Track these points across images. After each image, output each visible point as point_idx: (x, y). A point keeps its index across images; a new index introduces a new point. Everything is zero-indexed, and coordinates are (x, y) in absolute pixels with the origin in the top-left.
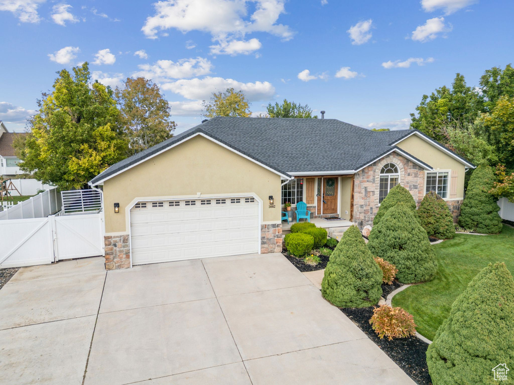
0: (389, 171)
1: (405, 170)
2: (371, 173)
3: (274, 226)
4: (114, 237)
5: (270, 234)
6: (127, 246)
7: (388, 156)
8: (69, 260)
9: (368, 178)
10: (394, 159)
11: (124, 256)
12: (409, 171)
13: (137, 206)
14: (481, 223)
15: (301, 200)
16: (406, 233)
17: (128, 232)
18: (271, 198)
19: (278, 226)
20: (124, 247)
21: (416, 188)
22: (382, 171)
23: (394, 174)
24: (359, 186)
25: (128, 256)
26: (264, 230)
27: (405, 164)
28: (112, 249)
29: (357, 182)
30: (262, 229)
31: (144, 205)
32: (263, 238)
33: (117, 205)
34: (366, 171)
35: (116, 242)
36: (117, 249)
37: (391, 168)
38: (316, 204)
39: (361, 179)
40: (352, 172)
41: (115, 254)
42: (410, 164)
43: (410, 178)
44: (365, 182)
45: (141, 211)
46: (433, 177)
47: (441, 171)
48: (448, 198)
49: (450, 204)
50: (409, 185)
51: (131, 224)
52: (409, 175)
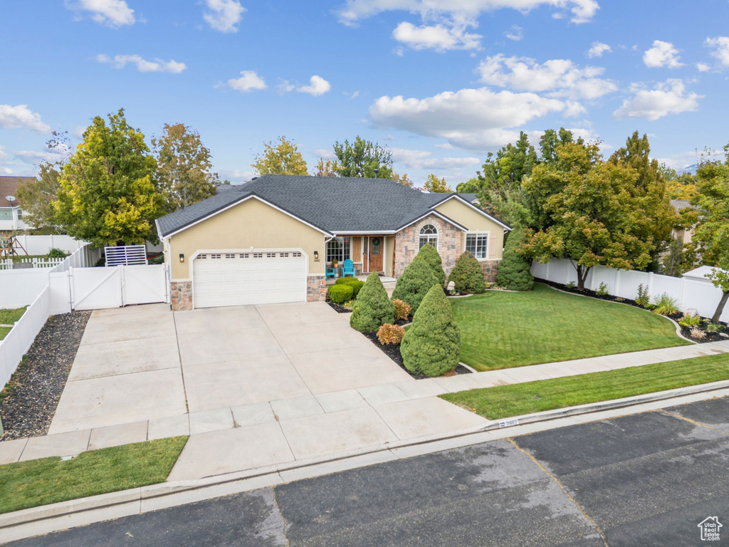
0: (429, 232)
1: (444, 231)
2: (411, 233)
3: (318, 278)
4: (180, 283)
5: (315, 285)
6: (190, 291)
7: (427, 217)
8: (135, 305)
9: (408, 237)
10: (433, 221)
11: (188, 299)
12: (447, 232)
13: (199, 257)
14: (513, 281)
15: (348, 257)
16: (420, 280)
17: (191, 279)
18: (316, 253)
19: (322, 278)
20: (187, 291)
22: (422, 231)
23: (433, 234)
24: (400, 245)
25: (191, 300)
26: (309, 281)
27: (443, 226)
28: (177, 293)
29: (398, 241)
30: (307, 280)
31: (204, 256)
32: (309, 288)
33: (182, 256)
34: (406, 231)
35: (181, 287)
36: (182, 293)
37: (430, 229)
38: (362, 262)
39: (401, 238)
40: (393, 232)
41: (180, 297)
42: (448, 226)
43: (448, 239)
44: (405, 241)
45: (202, 260)
46: (473, 238)
47: (480, 232)
48: (487, 258)
49: (489, 264)
50: (447, 245)
51: (194, 273)
52: (447, 235)
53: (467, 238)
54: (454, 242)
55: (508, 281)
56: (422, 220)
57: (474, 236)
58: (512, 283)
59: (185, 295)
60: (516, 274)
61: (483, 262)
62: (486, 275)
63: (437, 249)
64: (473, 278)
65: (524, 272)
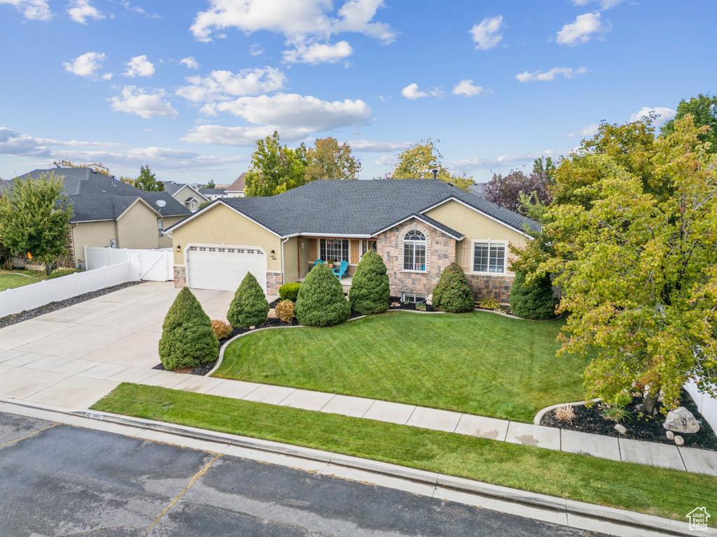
0: (415, 238)
1: (433, 238)
2: (393, 238)
3: (276, 274)
4: (178, 267)
5: (273, 281)
6: (185, 274)
7: (408, 222)
9: (390, 243)
10: (419, 226)
11: (183, 280)
12: (437, 239)
13: (192, 248)
15: (347, 259)
17: (185, 265)
18: (273, 252)
19: (279, 274)
20: (183, 274)
21: (447, 258)
22: (406, 238)
23: (421, 241)
24: (381, 251)
25: (185, 281)
27: (432, 233)
28: (177, 275)
29: (379, 246)
30: (267, 275)
31: (195, 248)
32: (268, 283)
33: (179, 247)
34: (388, 235)
35: (179, 270)
36: (180, 275)
37: (417, 235)
39: (383, 243)
40: (368, 236)
41: (178, 278)
42: (438, 232)
43: (437, 247)
44: (387, 246)
45: (193, 252)
46: (484, 248)
47: (493, 241)
48: (505, 274)
49: (508, 281)
50: (437, 254)
51: (188, 261)
52: (437, 243)
53: (476, 248)
54: (447, 251)
56: (405, 224)
57: (485, 246)
59: (182, 277)
61: (498, 277)
62: (503, 294)
63: (426, 257)
64: (446, 294)
65: (530, 295)
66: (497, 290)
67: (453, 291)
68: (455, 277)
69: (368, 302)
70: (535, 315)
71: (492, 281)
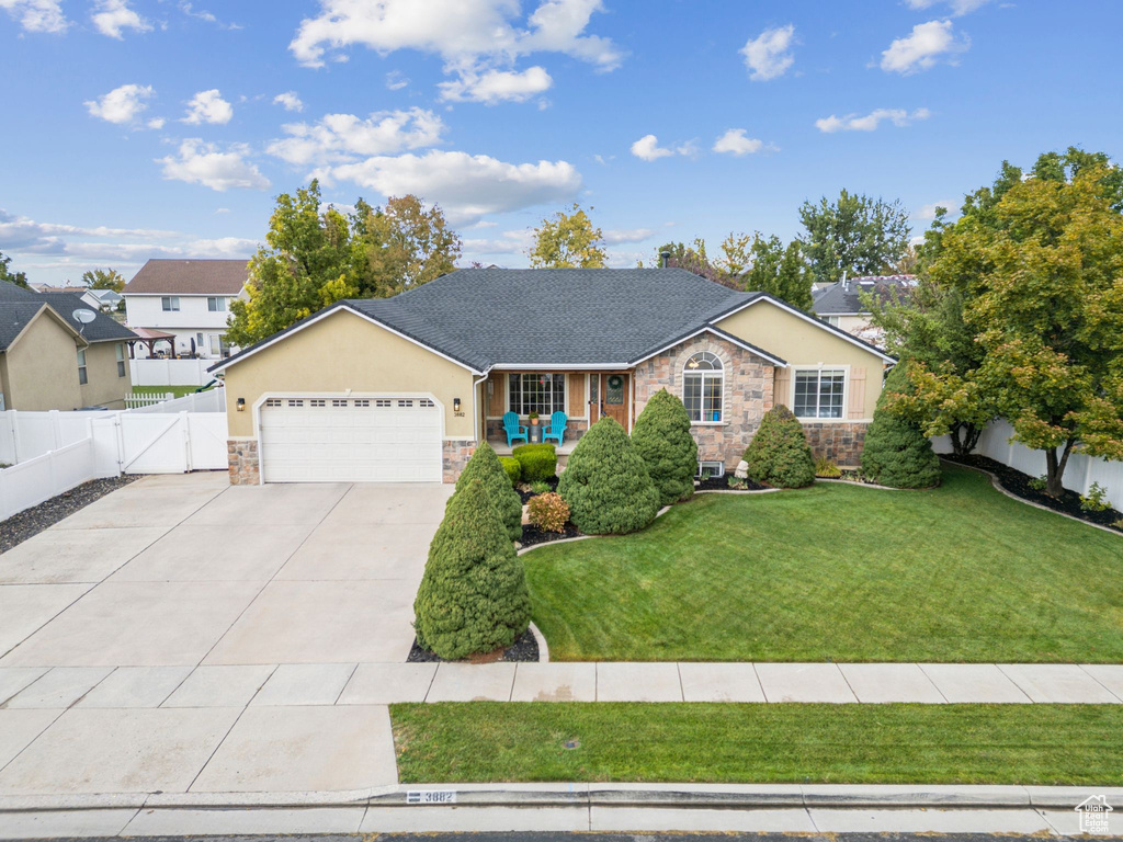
0: (704, 366)
1: (735, 365)
2: (666, 368)
3: (464, 443)
4: (240, 442)
6: (255, 455)
7: (695, 339)
9: (660, 376)
10: (711, 345)
11: (252, 468)
12: (742, 366)
13: (269, 402)
15: (561, 409)
17: (256, 436)
18: (457, 401)
19: (472, 443)
20: (251, 456)
21: (760, 397)
22: (689, 365)
23: (713, 371)
24: (644, 390)
25: (256, 470)
26: (447, 448)
27: (733, 355)
28: (236, 458)
29: (638, 383)
30: (444, 447)
31: (278, 402)
32: (445, 460)
33: (242, 401)
34: (656, 363)
35: (241, 448)
36: (243, 458)
37: (706, 361)
38: (587, 417)
39: (647, 377)
40: (625, 366)
41: (242, 463)
42: (744, 355)
43: (744, 380)
44: (654, 383)
45: (274, 410)
46: (810, 379)
47: (826, 367)
48: (845, 419)
49: (849, 430)
50: (743, 391)
51: (261, 428)
52: (743, 373)
53: (798, 379)
54: (760, 386)
55: (876, 466)
56: (688, 343)
57: (812, 375)
58: (883, 471)
59: (247, 462)
60: (891, 453)
61: (834, 425)
62: (841, 451)
63: (723, 398)
64: (781, 459)
65: (909, 449)
66: (832, 446)
67: (793, 452)
68: (792, 428)
69: (673, 481)
70: (918, 482)
71: (823, 432)
